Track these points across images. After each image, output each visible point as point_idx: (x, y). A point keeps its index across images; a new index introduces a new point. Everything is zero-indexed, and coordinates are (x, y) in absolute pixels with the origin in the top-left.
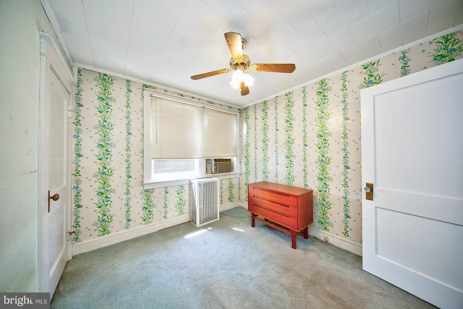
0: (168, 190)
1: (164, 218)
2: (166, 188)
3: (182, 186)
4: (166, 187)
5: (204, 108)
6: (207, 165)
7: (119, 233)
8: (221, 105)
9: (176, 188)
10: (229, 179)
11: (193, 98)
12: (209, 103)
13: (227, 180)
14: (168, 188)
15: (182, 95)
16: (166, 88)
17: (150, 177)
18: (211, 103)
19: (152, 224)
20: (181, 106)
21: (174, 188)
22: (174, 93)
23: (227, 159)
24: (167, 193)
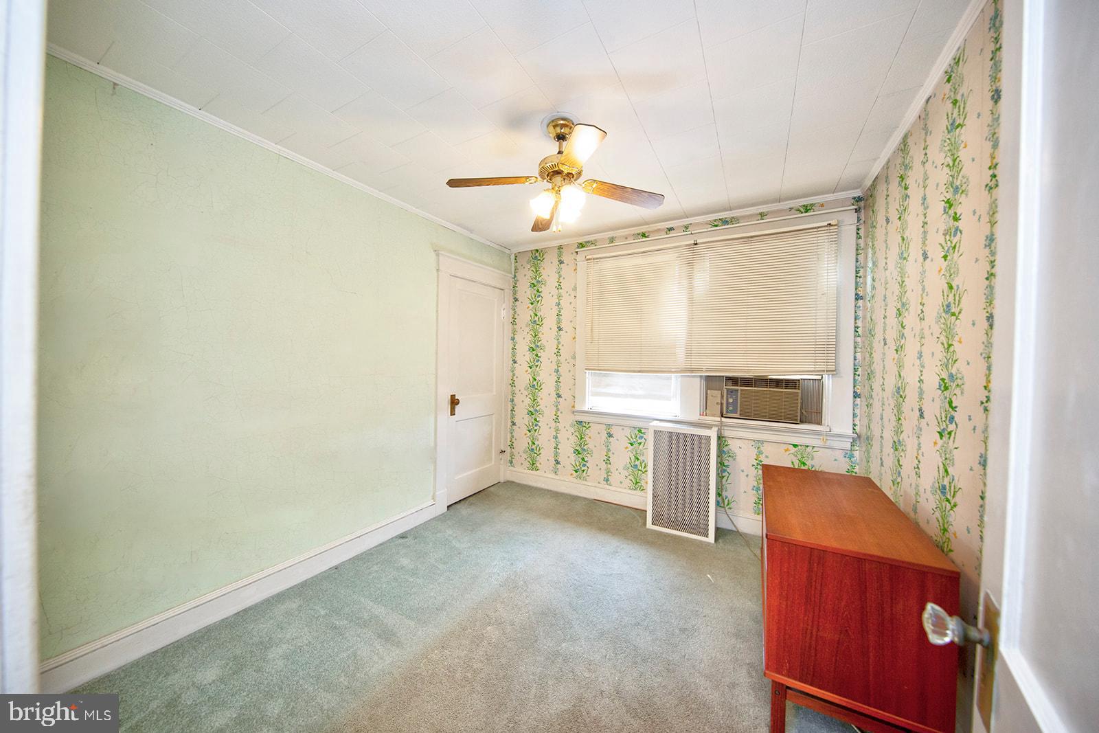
0: (613, 431)
1: (605, 482)
2: (609, 426)
3: (640, 431)
4: (610, 424)
5: (696, 244)
6: (709, 391)
7: (545, 475)
8: (762, 215)
9: (627, 432)
10: (795, 446)
11: (671, 229)
12: (716, 226)
13: (786, 447)
14: (613, 427)
15: (644, 235)
16: (611, 234)
17: (583, 401)
18: (725, 222)
19: (584, 482)
20: (638, 261)
21: (623, 429)
22: (626, 238)
23: (781, 380)
24: (610, 436)
